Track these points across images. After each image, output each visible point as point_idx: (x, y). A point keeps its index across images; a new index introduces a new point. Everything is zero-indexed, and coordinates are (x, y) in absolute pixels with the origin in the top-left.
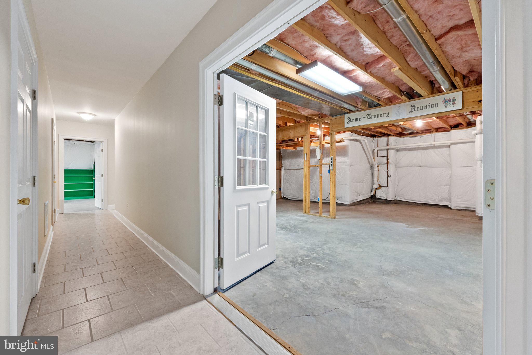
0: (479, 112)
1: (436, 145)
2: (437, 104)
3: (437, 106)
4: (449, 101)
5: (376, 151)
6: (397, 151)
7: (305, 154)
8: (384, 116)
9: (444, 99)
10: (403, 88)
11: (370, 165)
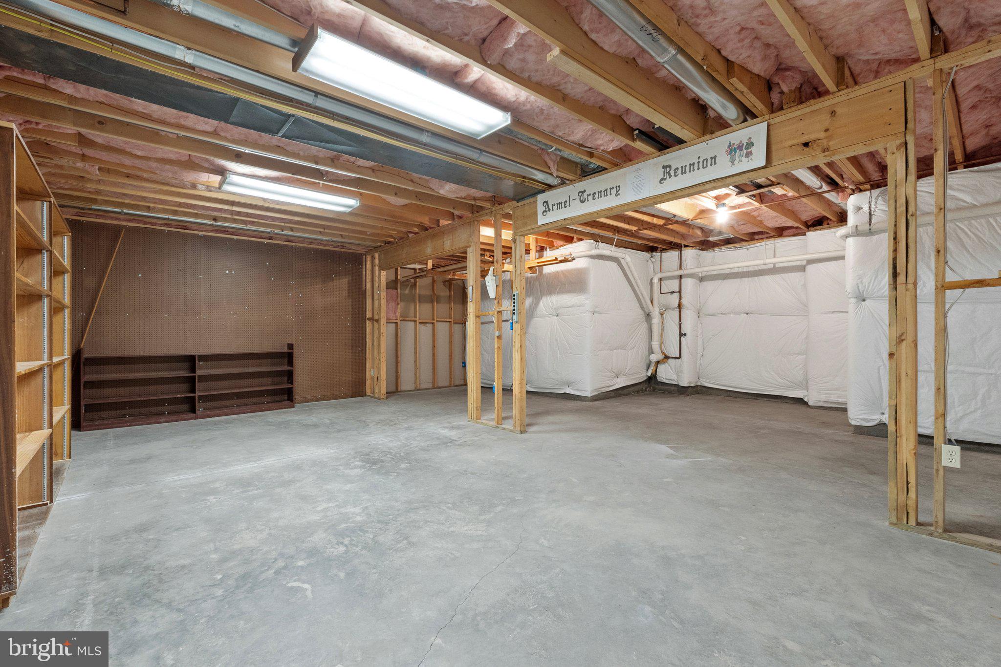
0: (846, 185)
1: (777, 266)
2: (715, 157)
3: (715, 162)
4: (740, 147)
5: (656, 281)
6: (701, 279)
7: (471, 288)
8: (611, 194)
9: (730, 145)
10: (632, 121)
11: (643, 312)
